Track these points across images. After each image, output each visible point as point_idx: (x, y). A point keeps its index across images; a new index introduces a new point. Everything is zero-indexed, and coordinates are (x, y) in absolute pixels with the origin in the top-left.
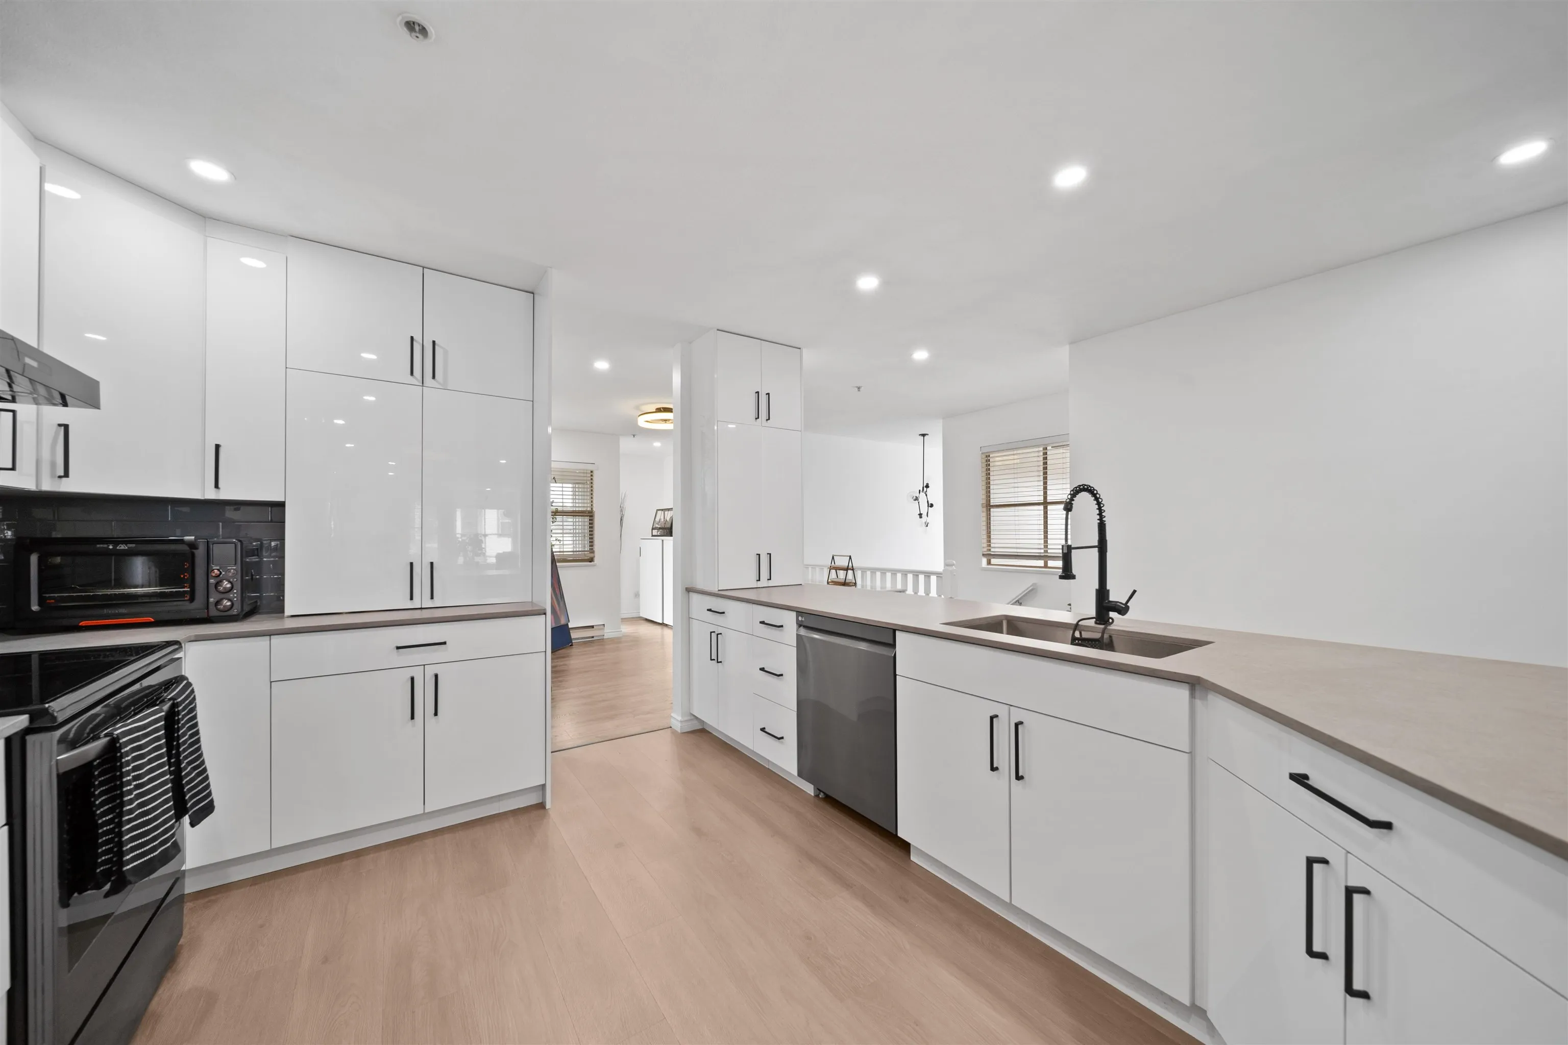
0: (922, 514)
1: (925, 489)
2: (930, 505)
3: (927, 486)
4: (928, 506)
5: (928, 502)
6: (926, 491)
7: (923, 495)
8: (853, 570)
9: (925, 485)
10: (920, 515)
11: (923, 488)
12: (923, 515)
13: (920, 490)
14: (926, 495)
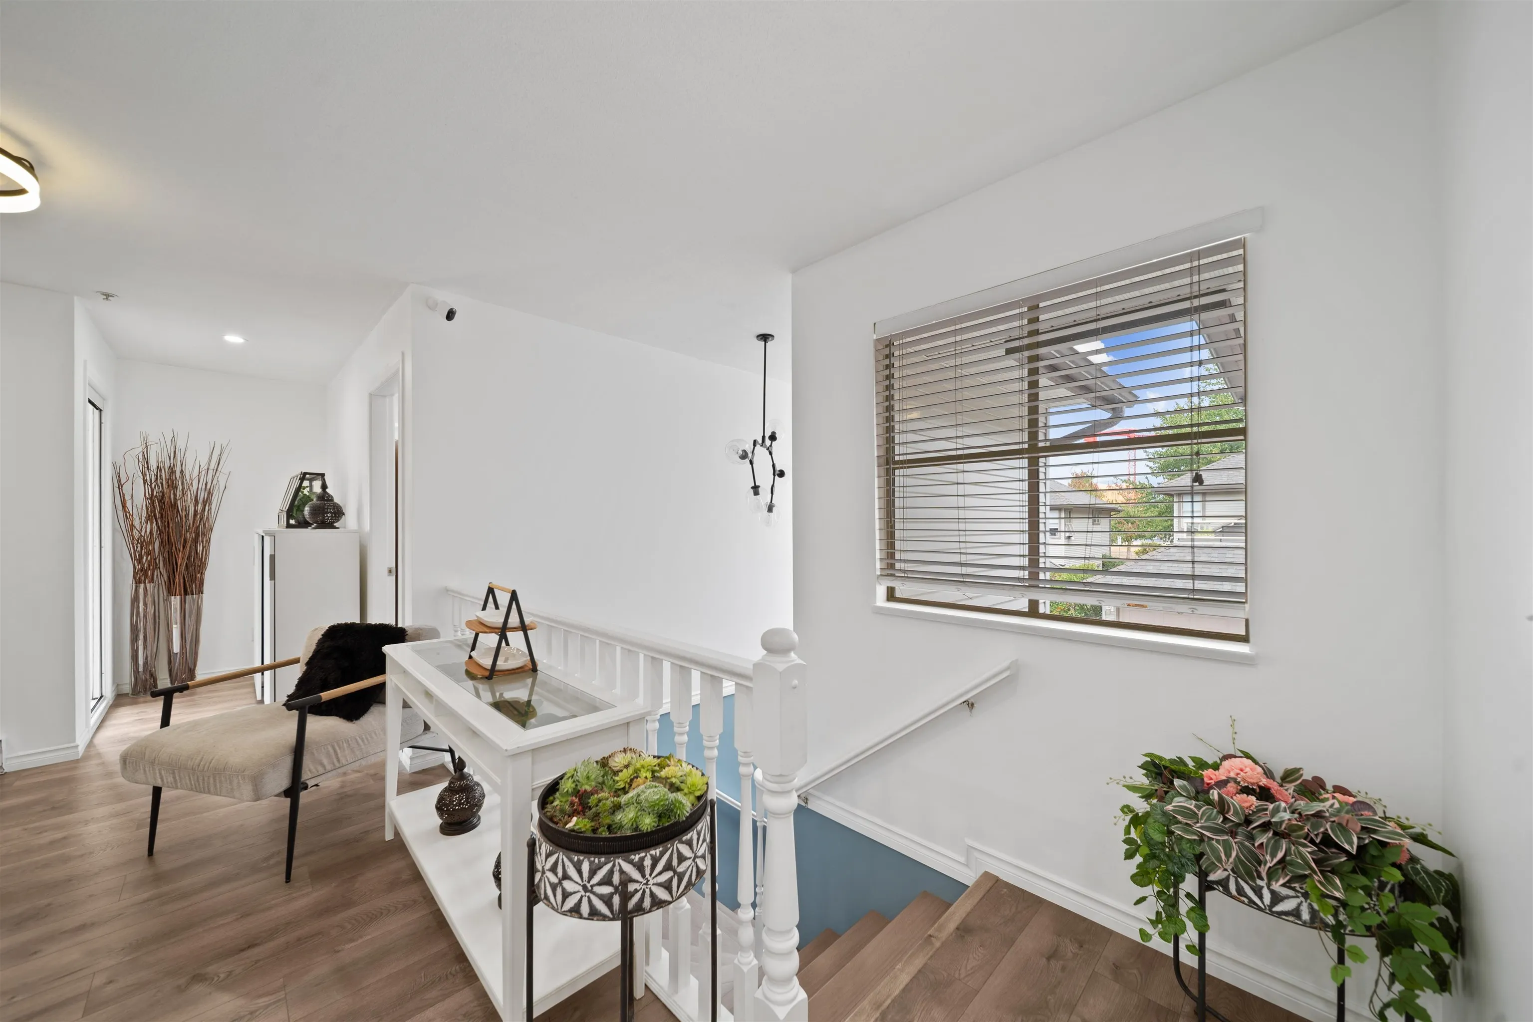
0: (759, 487)
1: (768, 442)
2: (777, 472)
3: (773, 437)
4: (774, 475)
5: (774, 466)
6: (771, 446)
7: (760, 451)
8: (524, 628)
9: (768, 434)
10: (756, 489)
11: (764, 437)
12: (760, 490)
13: (755, 442)
14: (771, 453)
